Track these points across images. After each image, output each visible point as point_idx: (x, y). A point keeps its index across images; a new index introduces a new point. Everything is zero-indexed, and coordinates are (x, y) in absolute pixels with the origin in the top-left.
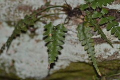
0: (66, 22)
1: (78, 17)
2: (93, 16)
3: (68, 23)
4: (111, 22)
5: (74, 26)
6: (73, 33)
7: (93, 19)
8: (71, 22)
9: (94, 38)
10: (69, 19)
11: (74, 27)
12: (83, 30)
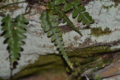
0: (27, 11)
1: (40, 4)
2: (55, 2)
3: (29, 12)
4: (77, 7)
5: (37, 15)
6: (37, 23)
7: (56, 6)
8: (33, 10)
9: (61, 26)
10: (31, 7)
11: (37, 17)
12: (48, 19)
